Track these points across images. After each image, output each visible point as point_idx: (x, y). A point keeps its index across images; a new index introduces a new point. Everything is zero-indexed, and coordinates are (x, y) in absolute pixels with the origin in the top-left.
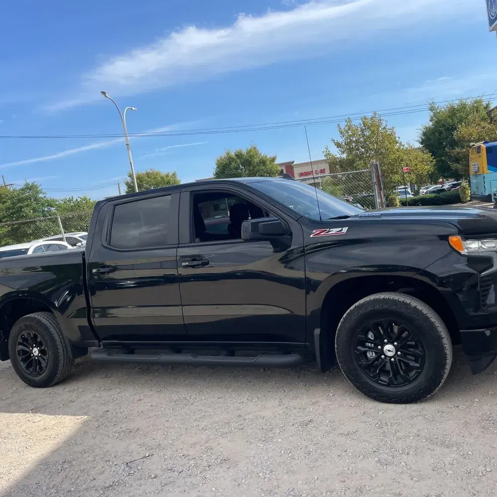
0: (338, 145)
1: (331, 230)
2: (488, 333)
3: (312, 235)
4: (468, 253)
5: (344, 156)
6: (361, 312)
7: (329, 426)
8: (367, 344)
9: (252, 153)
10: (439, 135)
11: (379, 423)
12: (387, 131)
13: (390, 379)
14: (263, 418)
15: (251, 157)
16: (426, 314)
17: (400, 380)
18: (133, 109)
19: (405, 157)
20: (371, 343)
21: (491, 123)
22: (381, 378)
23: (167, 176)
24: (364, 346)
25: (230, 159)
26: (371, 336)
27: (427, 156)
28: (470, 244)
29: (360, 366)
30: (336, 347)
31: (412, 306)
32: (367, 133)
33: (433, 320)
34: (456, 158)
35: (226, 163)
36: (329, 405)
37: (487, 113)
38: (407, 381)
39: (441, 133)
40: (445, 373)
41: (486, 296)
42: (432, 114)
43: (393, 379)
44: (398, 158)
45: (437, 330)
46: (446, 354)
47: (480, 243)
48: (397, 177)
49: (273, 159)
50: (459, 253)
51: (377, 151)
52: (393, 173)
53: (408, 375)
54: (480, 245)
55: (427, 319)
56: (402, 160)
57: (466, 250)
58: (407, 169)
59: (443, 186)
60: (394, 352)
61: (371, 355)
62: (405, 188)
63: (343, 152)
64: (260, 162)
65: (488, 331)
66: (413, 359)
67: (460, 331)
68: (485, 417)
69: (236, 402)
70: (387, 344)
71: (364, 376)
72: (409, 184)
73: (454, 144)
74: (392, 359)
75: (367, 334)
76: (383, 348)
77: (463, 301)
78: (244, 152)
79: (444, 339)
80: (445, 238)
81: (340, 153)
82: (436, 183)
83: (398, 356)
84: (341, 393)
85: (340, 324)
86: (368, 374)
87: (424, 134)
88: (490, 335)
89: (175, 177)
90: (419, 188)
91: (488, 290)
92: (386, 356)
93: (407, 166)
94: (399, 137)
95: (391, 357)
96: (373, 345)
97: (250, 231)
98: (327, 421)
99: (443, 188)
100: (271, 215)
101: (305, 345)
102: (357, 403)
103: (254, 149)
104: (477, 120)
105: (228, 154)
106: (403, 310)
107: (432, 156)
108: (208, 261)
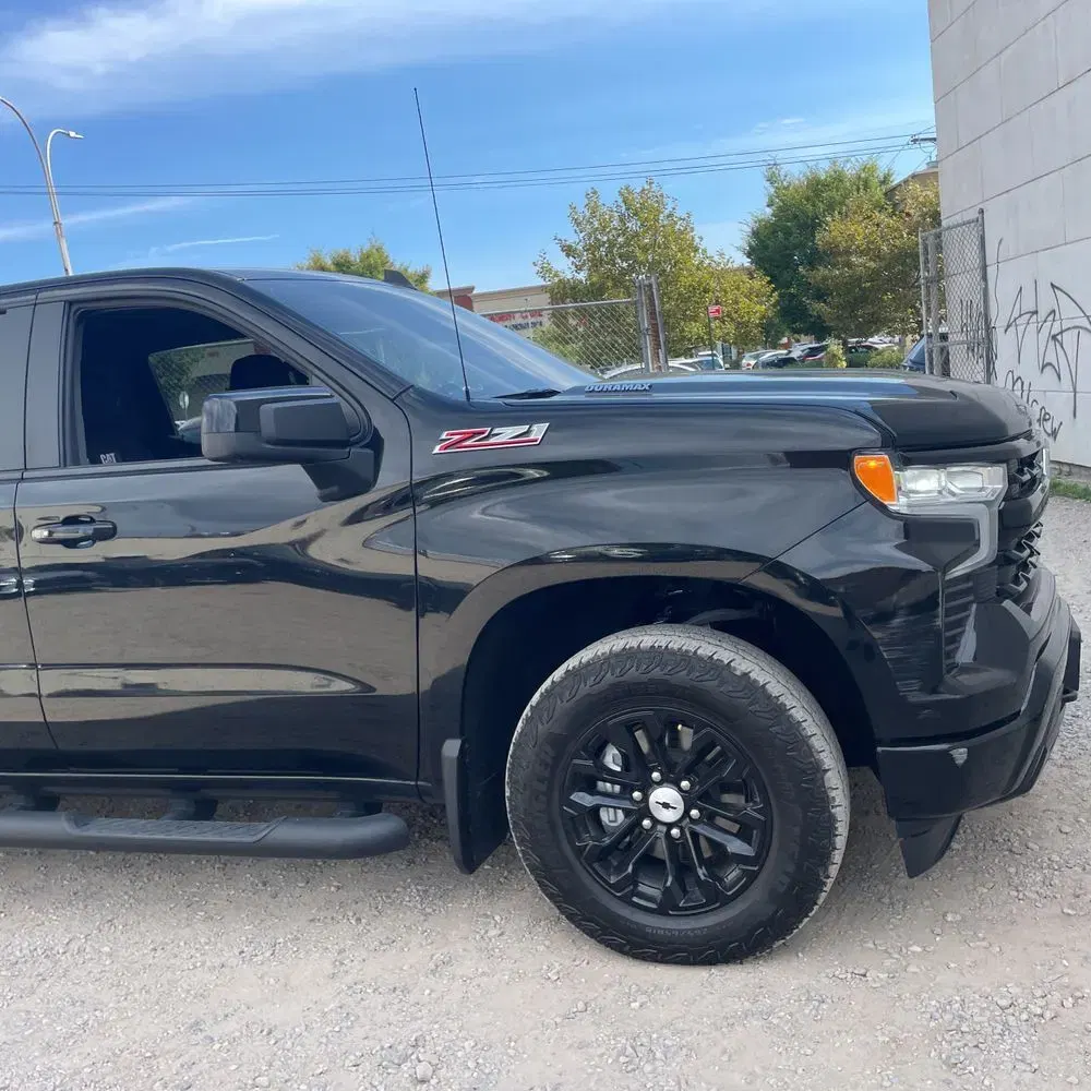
0: (569, 251)
1: (496, 431)
2: (960, 754)
3: (438, 447)
4: (909, 506)
5: (582, 276)
6: (584, 690)
7: (471, 1064)
8: (600, 784)
9: (374, 260)
10: (786, 239)
11: (630, 1050)
12: (676, 223)
13: (666, 891)
14: (269, 1033)
15: (370, 268)
16: (777, 698)
17: (697, 895)
18: (72, 134)
19: (713, 284)
20: (613, 783)
21: (894, 214)
22: (642, 888)
24: (592, 790)
26: (612, 759)
27: (760, 283)
28: (915, 479)
29: (579, 851)
30: (507, 794)
31: (738, 673)
32: (633, 225)
33: (798, 714)
34: (819, 290)
36: (484, 974)
37: (886, 194)
38: (717, 898)
39: (788, 233)
40: (828, 877)
41: (955, 640)
42: (772, 190)
43: (677, 891)
44: (700, 283)
45: (810, 747)
46: (835, 820)
47: (943, 478)
48: (695, 329)
49: (423, 278)
50: (883, 508)
51: (653, 267)
52: (685, 318)
53: (721, 880)
54: (943, 484)
55: (780, 711)
56: (706, 291)
57: (903, 500)
58: (718, 311)
59: (790, 352)
60: (681, 807)
61: (613, 818)
62: (713, 355)
63: (579, 269)
65: (962, 750)
66: (735, 828)
67: (879, 749)
68: (948, 1017)
69: (203, 964)
70: (660, 784)
71: (587, 880)
72: (719, 344)
73: (815, 259)
74: (675, 832)
75: (599, 753)
76: (646, 798)
77: (889, 660)
79: (829, 774)
80: (841, 460)
81: (573, 268)
82: (775, 346)
83: (693, 821)
84: (524, 924)
85: (520, 724)
86: (601, 878)
87: (755, 234)
88: (966, 762)
90: (740, 355)
91: (961, 623)
92: (655, 822)
93: (717, 303)
94: (701, 238)
95: (670, 826)
96: (617, 788)
97: (232, 428)
98: (468, 1044)
99: (792, 355)
100: (314, 381)
101: (417, 785)
102: (567, 963)
104: (865, 207)
105: (317, 259)
106: (711, 685)
107: (769, 283)
108: (115, 528)
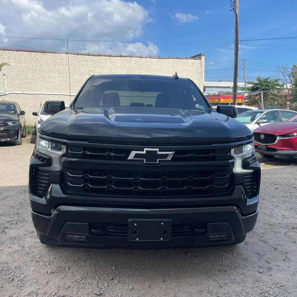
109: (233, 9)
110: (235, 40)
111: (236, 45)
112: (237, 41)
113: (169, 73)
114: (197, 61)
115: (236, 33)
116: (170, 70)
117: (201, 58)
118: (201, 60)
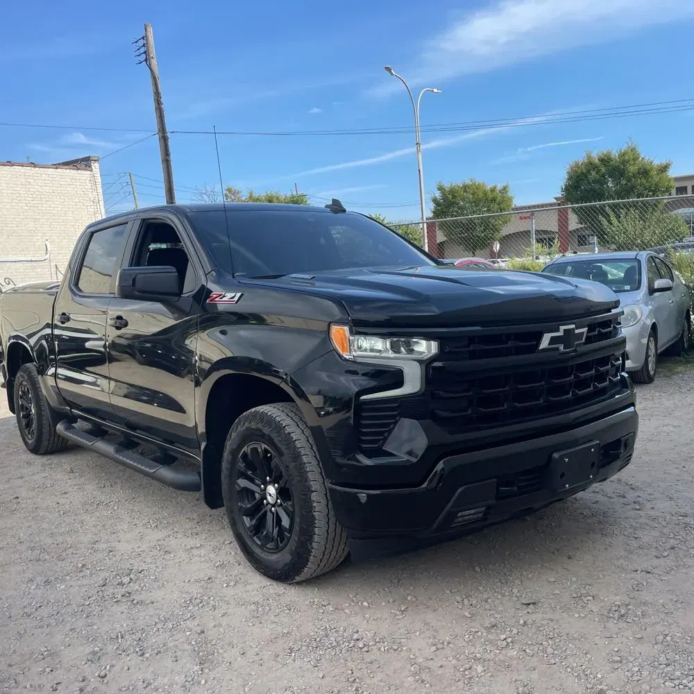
2: (362, 497)
9: (629, 157)
15: (624, 162)
23: (493, 190)
25: (591, 166)
35: (582, 173)
45: (306, 477)
47: (387, 344)
49: (664, 169)
50: (341, 356)
54: (387, 347)
57: (353, 353)
60: (275, 497)
64: (639, 173)
65: (364, 495)
70: (269, 483)
77: (328, 437)
78: (615, 154)
79: (314, 493)
83: (278, 505)
89: (506, 192)
103: (632, 150)
105: (589, 157)
109: (146, 60)
110: (159, 130)
111: (163, 141)
112: (164, 134)
113: (16, 201)
114: (84, 174)
115: (159, 114)
116: (20, 194)
117: (90, 167)
118: (91, 171)
